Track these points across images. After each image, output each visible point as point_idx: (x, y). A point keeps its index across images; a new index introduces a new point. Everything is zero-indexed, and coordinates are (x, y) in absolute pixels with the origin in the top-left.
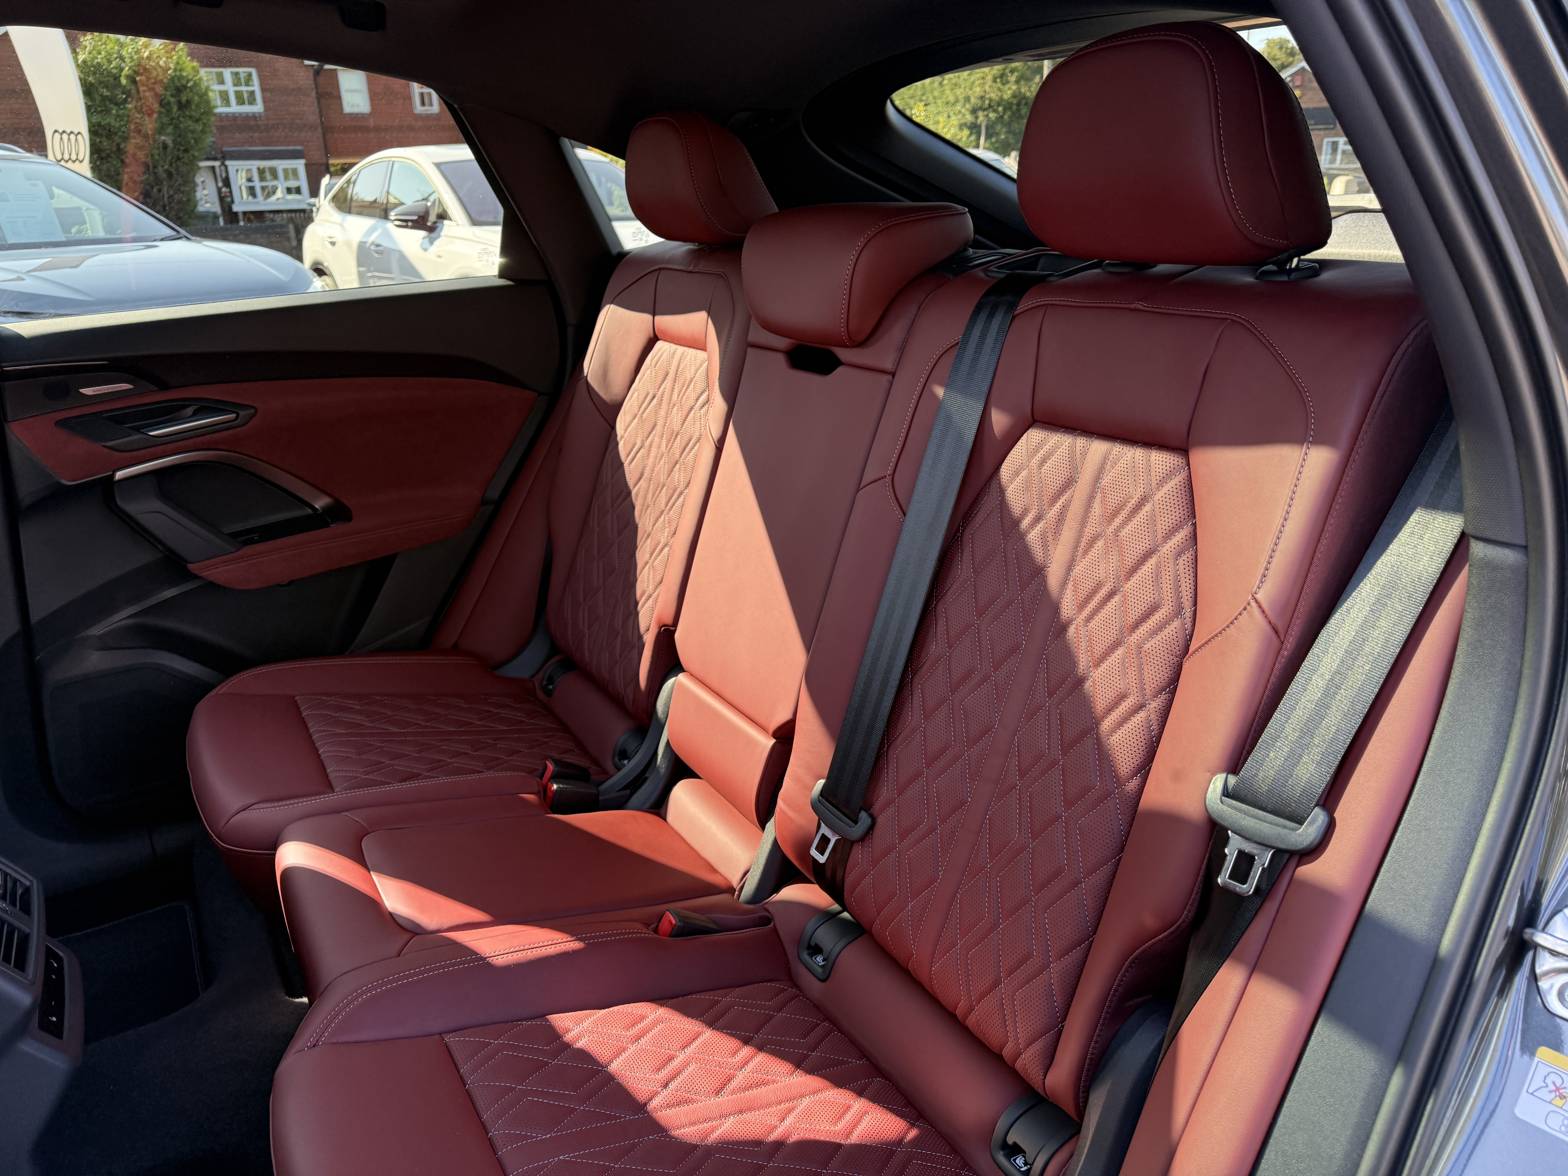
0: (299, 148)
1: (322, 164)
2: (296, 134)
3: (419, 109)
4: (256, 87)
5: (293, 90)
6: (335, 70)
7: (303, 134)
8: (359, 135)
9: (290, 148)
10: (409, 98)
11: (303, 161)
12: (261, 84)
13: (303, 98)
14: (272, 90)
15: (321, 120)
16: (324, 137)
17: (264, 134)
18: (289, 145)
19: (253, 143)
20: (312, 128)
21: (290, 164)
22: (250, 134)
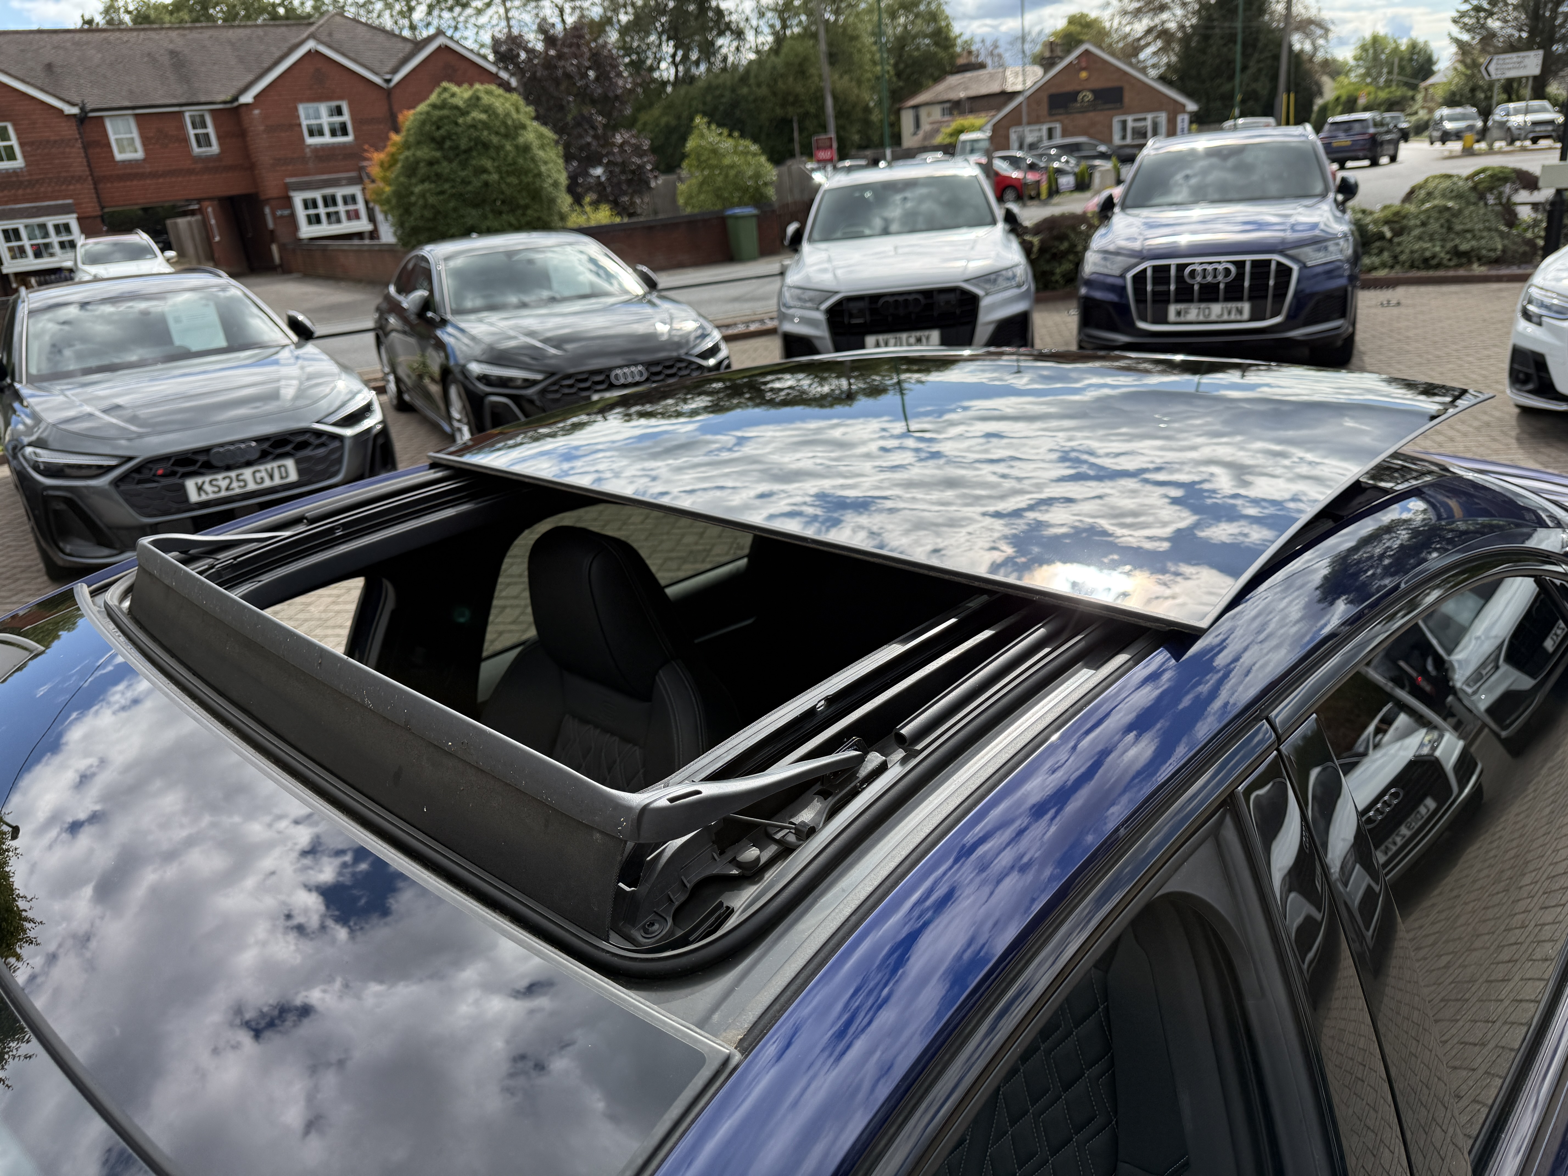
0: (70, 201)
1: (95, 217)
2: (64, 187)
3: (196, 150)
4: (14, 142)
5: (55, 142)
6: (101, 117)
7: (72, 187)
8: (135, 183)
9: (60, 202)
10: (186, 140)
11: (75, 216)
12: (19, 138)
13: (67, 150)
14: (32, 144)
15: (90, 170)
16: (96, 189)
17: (28, 191)
18: (57, 199)
19: (17, 202)
20: (80, 179)
21: (61, 219)
22: (13, 192)
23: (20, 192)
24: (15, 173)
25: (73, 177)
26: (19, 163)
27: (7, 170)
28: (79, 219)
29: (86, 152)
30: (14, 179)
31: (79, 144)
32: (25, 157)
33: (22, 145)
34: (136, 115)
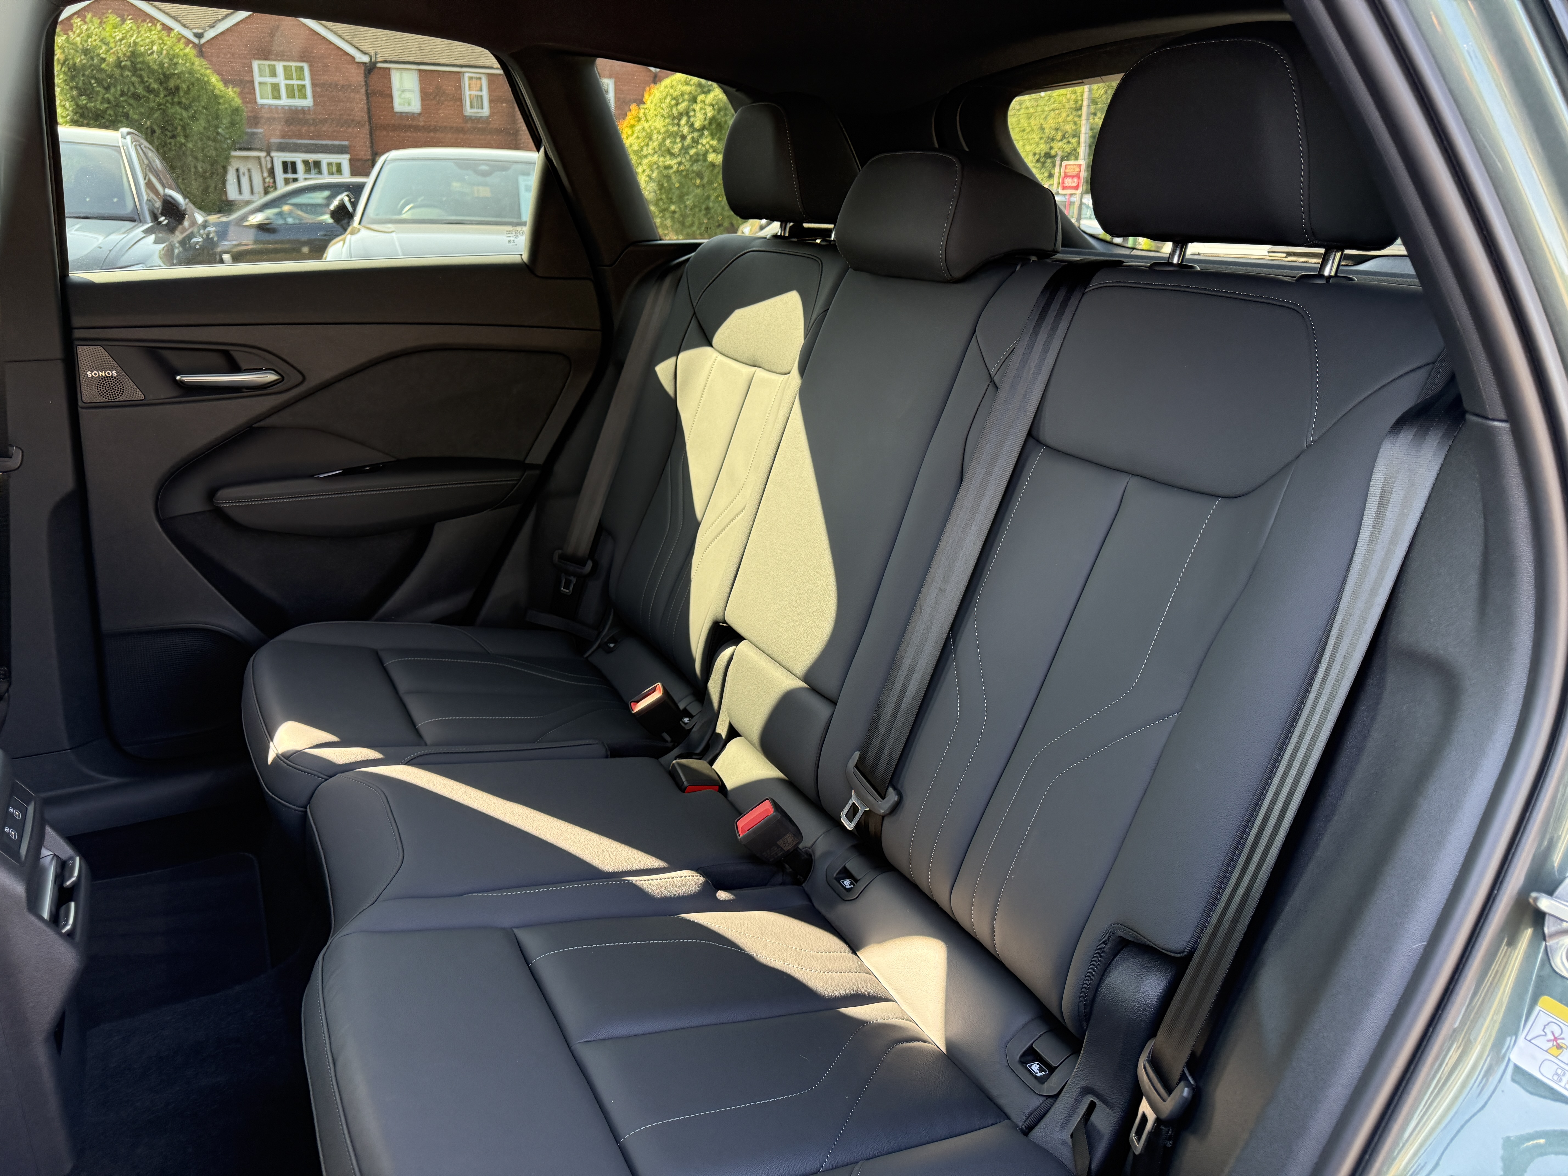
0: (346, 143)
1: (367, 160)
2: (343, 129)
3: (469, 110)
4: (307, 82)
5: (343, 86)
6: (389, 69)
7: (350, 130)
8: (408, 134)
9: (336, 143)
10: (461, 99)
11: (348, 156)
12: (312, 79)
13: (352, 94)
14: (323, 85)
15: (369, 117)
16: (371, 134)
17: (312, 128)
18: (335, 140)
19: (301, 136)
20: (359, 124)
21: (334, 158)
22: (298, 127)
23: (304, 129)
24: (303, 111)
25: (353, 121)
26: (308, 102)
27: (296, 106)
28: (350, 160)
29: (367, 99)
30: (301, 116)
31: (363, 90)
32: (314, 97)
33: (314, 85)
34: (420, 70)
